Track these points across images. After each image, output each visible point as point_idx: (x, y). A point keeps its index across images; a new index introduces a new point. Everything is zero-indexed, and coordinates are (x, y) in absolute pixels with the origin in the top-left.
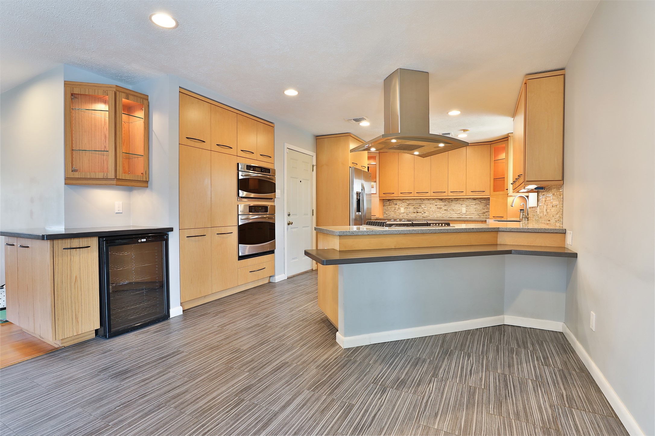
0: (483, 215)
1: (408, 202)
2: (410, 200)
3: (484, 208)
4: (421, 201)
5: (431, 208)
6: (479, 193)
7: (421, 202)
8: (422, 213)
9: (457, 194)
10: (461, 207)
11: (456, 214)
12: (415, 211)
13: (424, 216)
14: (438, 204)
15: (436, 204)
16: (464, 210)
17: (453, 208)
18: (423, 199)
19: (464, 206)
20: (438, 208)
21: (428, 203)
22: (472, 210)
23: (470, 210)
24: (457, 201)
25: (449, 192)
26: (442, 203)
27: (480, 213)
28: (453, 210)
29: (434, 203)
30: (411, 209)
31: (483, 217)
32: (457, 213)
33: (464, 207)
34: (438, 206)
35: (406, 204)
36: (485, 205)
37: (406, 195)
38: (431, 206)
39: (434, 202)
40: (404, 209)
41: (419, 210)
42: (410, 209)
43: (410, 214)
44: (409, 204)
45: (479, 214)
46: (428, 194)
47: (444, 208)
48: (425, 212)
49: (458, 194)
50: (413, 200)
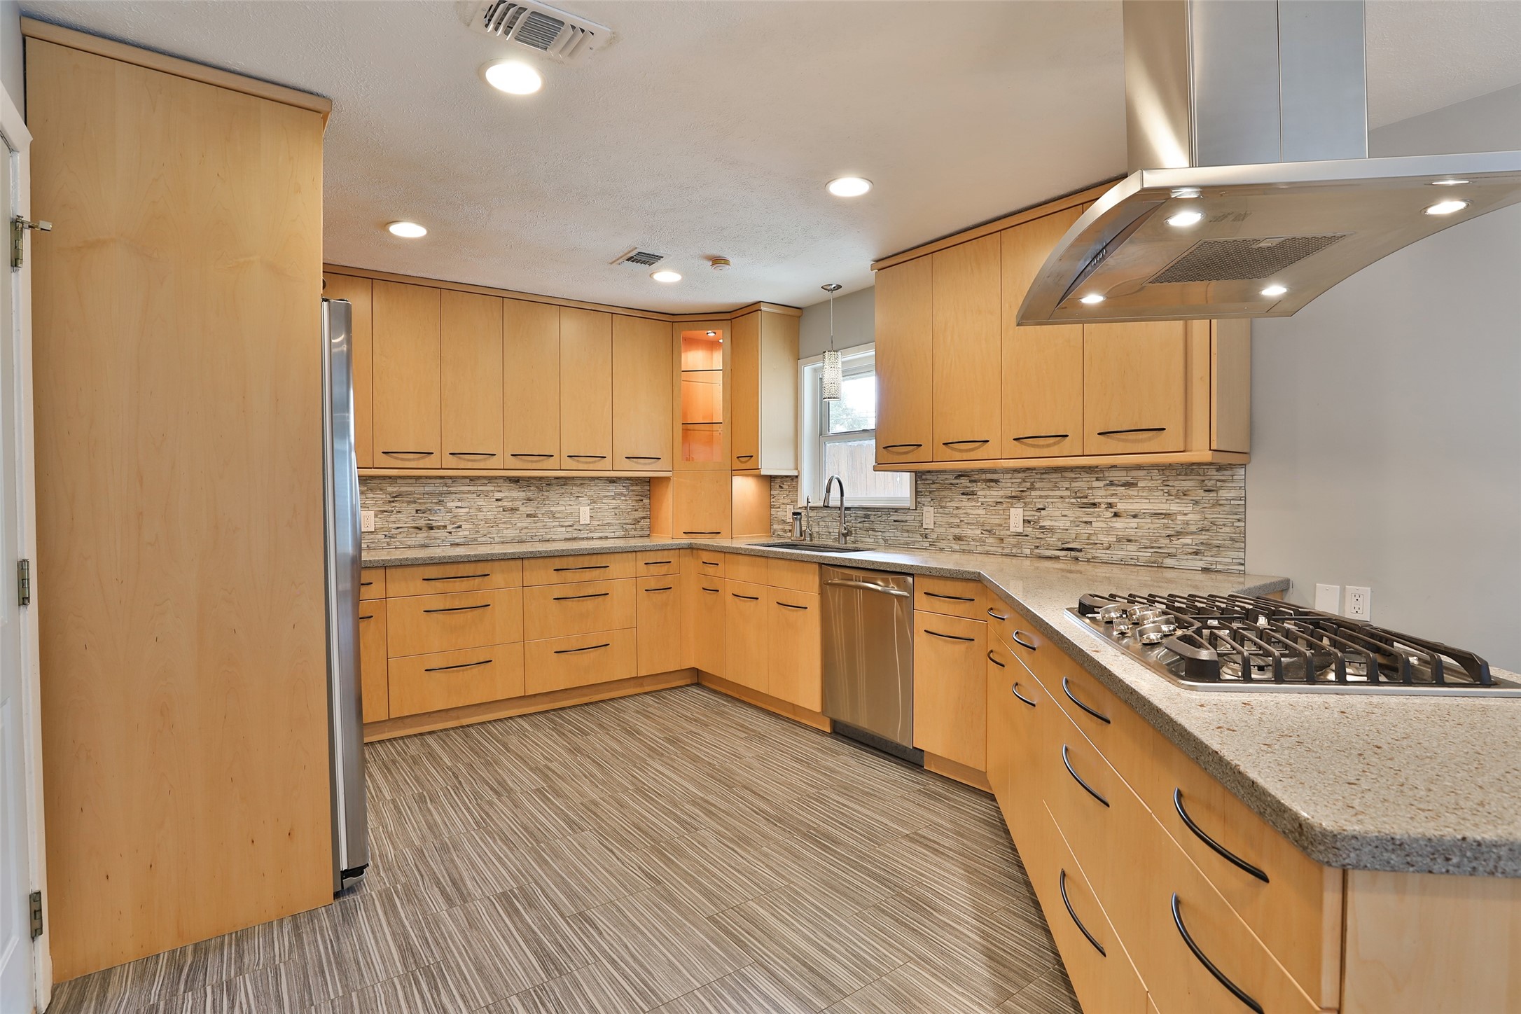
0: (633, 526)
1: (390, 489)
2: (399, 481)
3: (637, 507)
4: (446, 485)
5: (480, 510)
6: (645, 464)
7: (445, 488)
8: (450, 528)
9: (587, 463)
10: (577, 505)
11: (562, 526)
12: (422, 523)
13: (457, 541)
14: (506, 494)
15: (498, 495)
16: (585, 514)
17: (552, 509)
18: (451, 478)
19: (584, 500)
20: (504, 511)
21: (469, 492)
22: (605, 514)
23: (602, 514)
24: (564, 485)
25: (564, 455)
26: (517, 493)
27: (627, 521)
28: (553, 515)
29: (492, 491)
30: (406, 515)
31: (635, 533)
32: (566, 524)
33: (584, 505)
34: (505, 504)
35: (381, 496)
36: (638, 498)
37: (409, 460)
38: (480, 502)
39: (490, 488)
40: (376, 516)
41: (439, 518)
42: (400, 515)
43: (401, 536)
44: (395, 498)
45: (626, 524)
46: (492, 462)
47: (525, 509)
48: (460, 527)
49: (590, 463)
50: (414, 481)
